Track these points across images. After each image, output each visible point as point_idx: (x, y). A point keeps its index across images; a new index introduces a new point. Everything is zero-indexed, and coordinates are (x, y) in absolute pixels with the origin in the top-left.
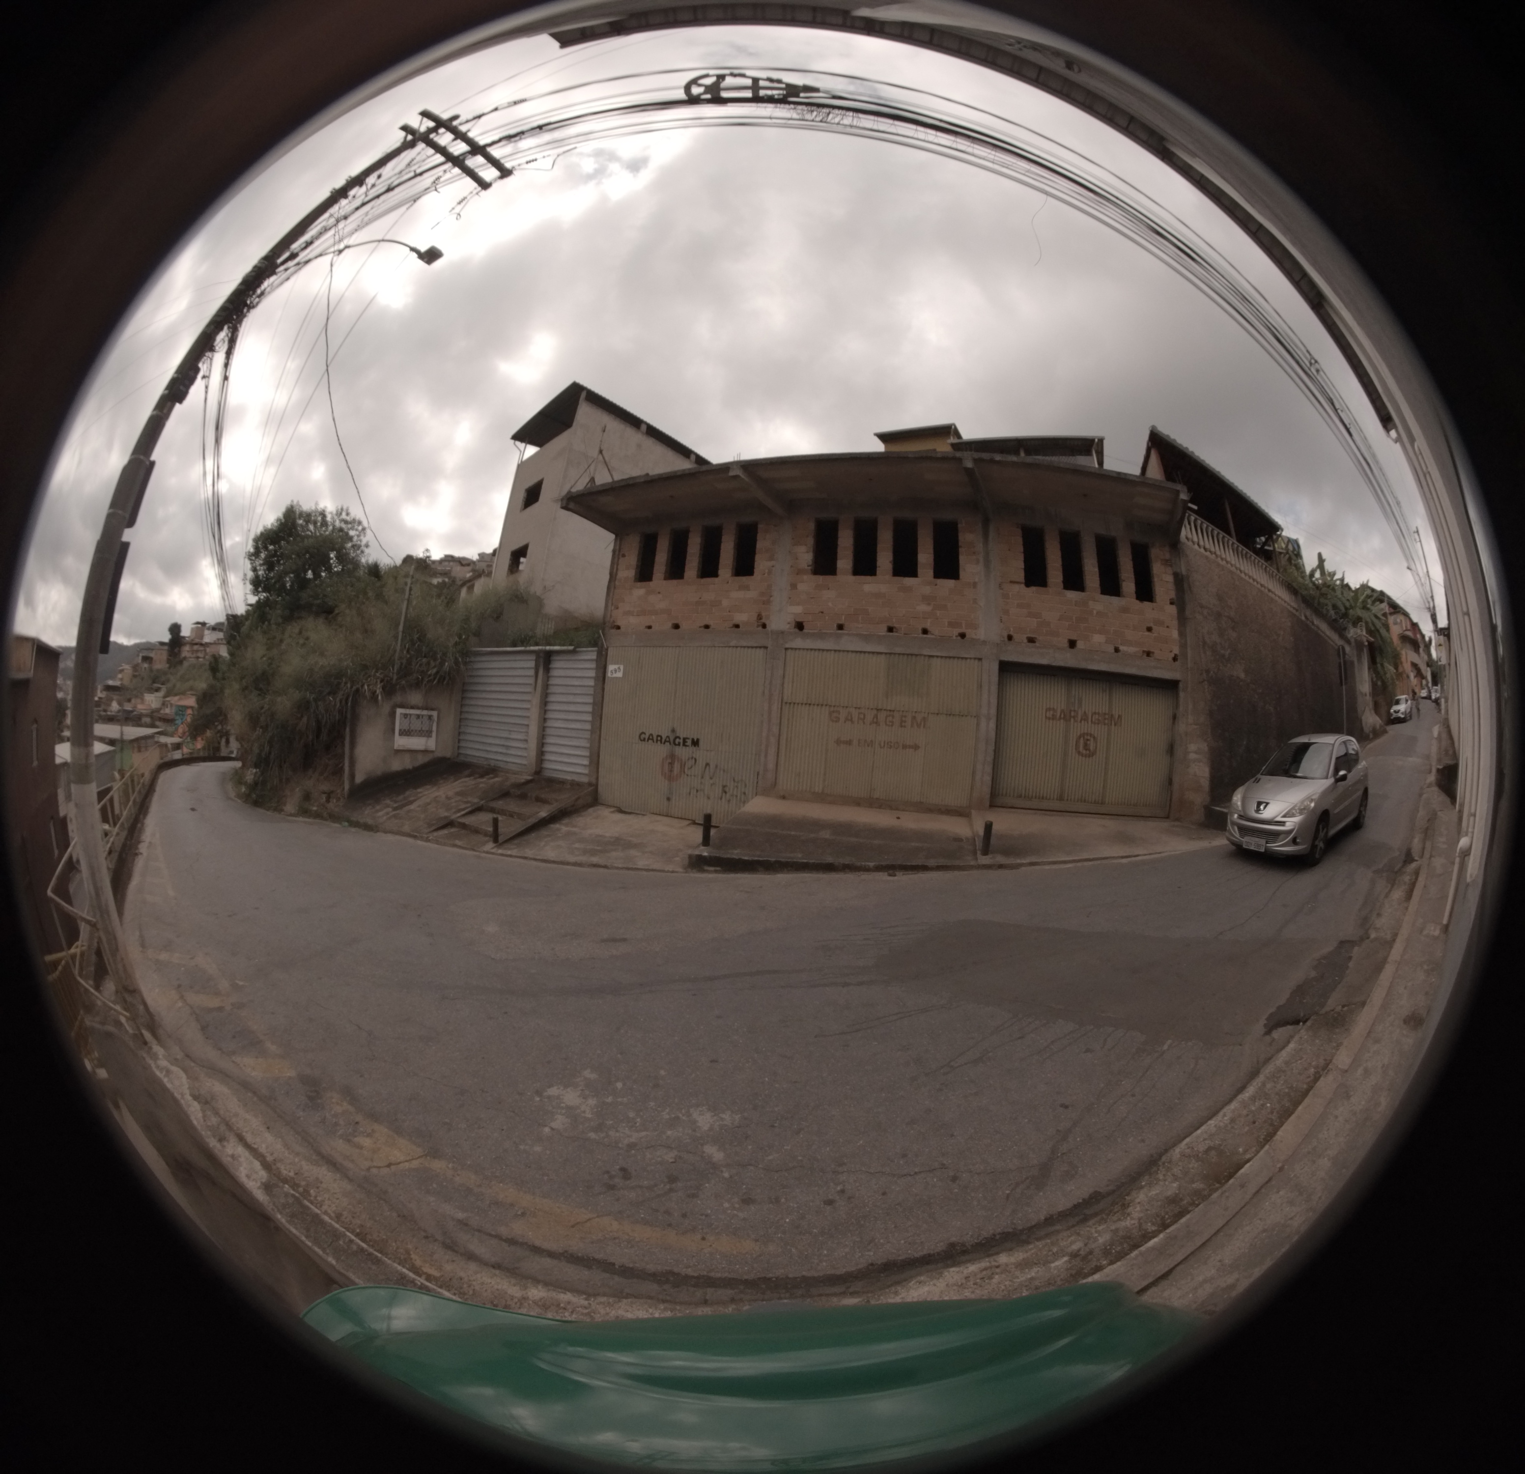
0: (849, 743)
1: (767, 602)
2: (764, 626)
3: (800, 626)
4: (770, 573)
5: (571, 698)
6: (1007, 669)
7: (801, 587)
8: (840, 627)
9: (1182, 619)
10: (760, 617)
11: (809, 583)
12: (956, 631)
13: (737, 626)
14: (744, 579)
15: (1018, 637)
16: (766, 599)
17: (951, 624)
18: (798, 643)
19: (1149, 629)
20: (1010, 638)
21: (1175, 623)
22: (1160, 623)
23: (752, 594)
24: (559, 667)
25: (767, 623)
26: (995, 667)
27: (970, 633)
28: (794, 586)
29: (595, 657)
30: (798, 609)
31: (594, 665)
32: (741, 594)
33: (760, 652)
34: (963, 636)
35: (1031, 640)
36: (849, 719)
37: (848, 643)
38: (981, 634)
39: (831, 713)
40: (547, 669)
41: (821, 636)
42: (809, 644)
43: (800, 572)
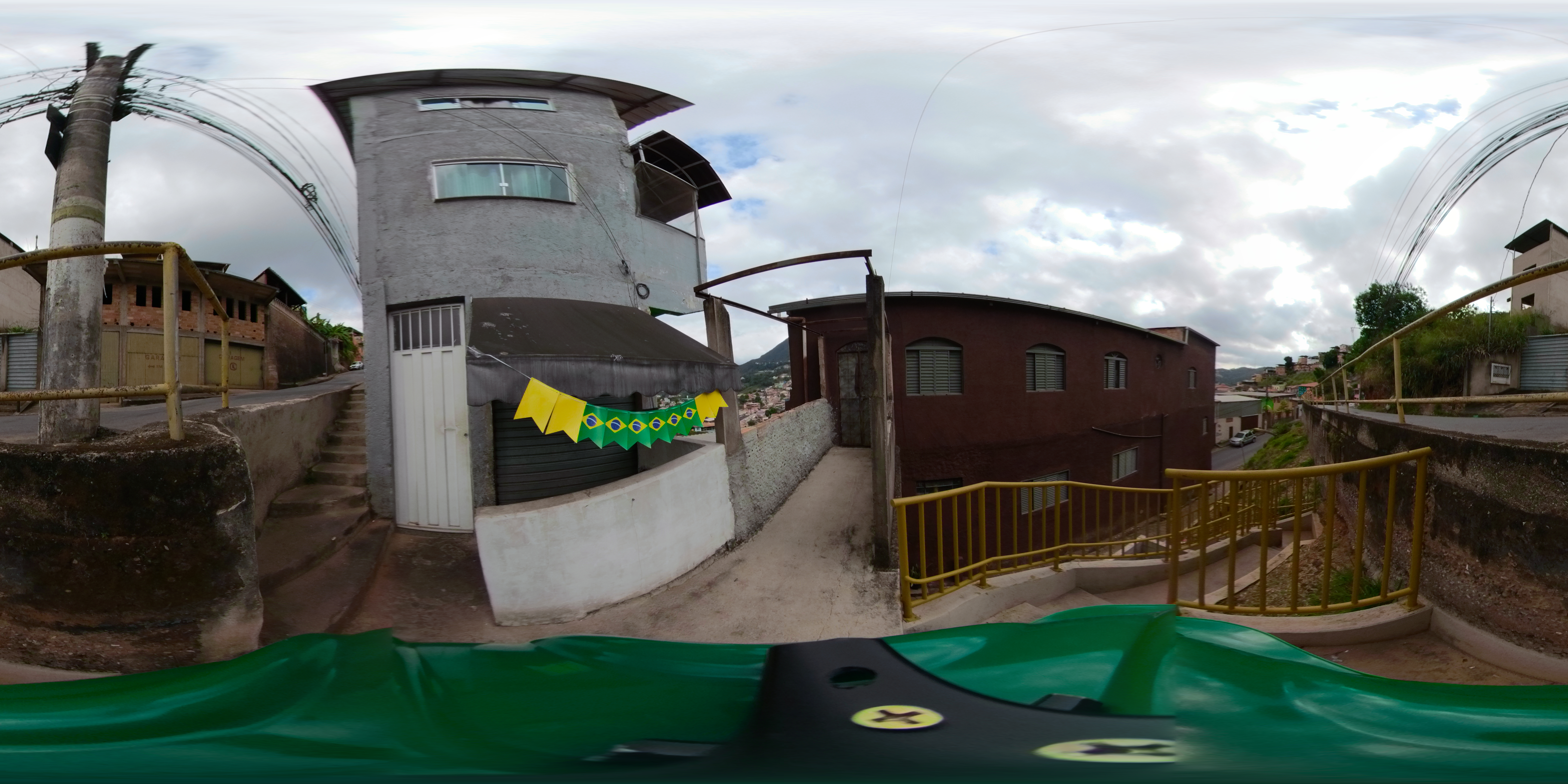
0: (154, 367)
1: (119, 315)
2: (118, 324)
3: (132, 324)
4: (119, 304)
5: (23, 355)
6: (208, 342)
7: (132, 310)
8: (148, 325)
9: (266, 329)
10: (116, 320)
11: (135, 309)
12: (190, 328)
13: (106, 323)
14: (108, 305)
15: (211, 331)
16: (118, 313)
17: (188, 326)
18: (132, 330)
19: (254, 331)
20: (208, 331)
21: (264, 329)
22: (258, 329)
23: (111, 311)
24: (15, 343)
25: (119, 322)
26: (203, 341)
27: (195, 329)
28: (129, 309)
29: (36, 337)
30: (132, 318)
31: (36, 340)
32: (107, 311)
33: (117, 334)
34: (192, 330)
35: (215, 332)
36: (153, 358)
37: (151, 331)
38: (198, 329)
39: (146, 356)
40: (8, 343)
41: (141, 328)
42: (136, 331)
43: (131, 304)
